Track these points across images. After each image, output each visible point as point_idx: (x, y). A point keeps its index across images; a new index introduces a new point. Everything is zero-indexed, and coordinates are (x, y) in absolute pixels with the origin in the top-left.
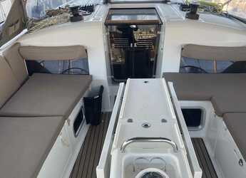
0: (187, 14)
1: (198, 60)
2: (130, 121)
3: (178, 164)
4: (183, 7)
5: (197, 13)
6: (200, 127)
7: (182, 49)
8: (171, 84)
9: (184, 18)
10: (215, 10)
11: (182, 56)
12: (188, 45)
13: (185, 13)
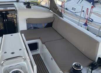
0: (26, 6)
1: (36, 24)
2: (5, 53)
3: (26, 65)
4: (25, 3)
5: (30, 6)
6: (38, 49)
7: (26, 20)
8: (23, 35)
9: (25, 8)
10: (37, 4)
11: (27, 23)
12: (28, 18)
13: (25, 6)
